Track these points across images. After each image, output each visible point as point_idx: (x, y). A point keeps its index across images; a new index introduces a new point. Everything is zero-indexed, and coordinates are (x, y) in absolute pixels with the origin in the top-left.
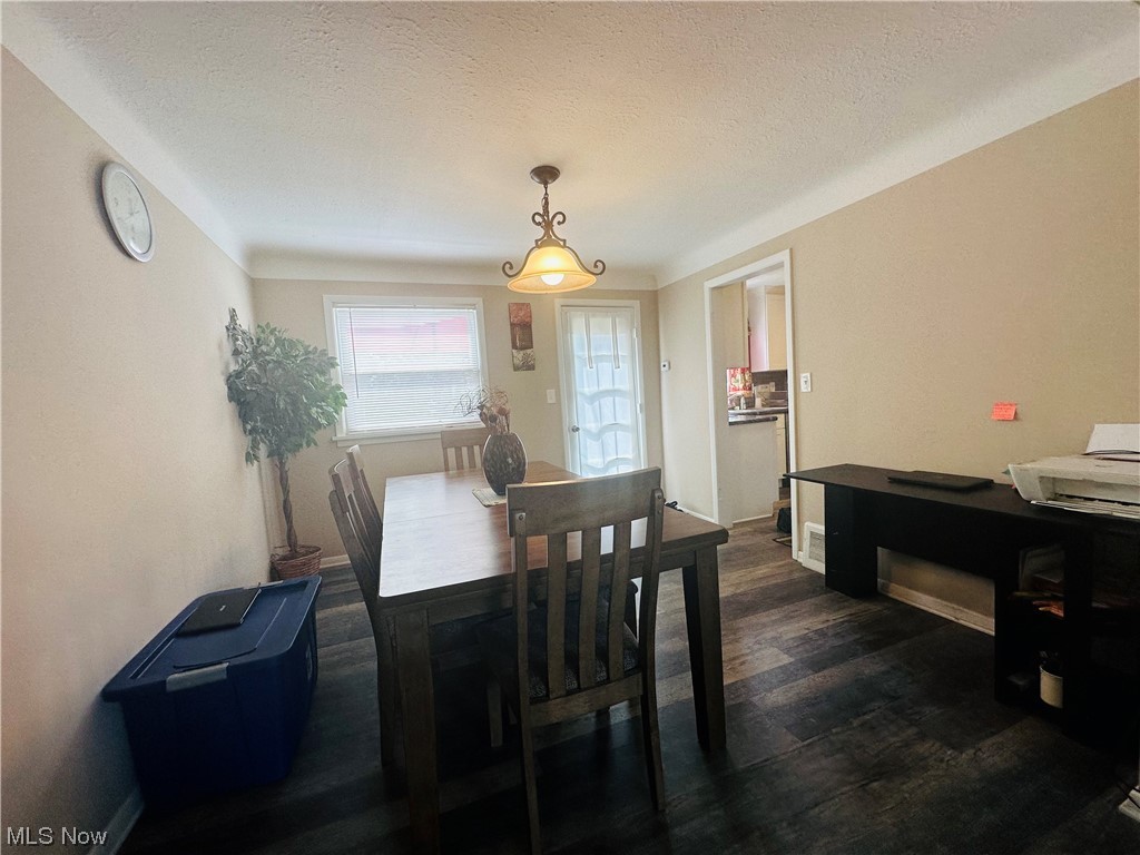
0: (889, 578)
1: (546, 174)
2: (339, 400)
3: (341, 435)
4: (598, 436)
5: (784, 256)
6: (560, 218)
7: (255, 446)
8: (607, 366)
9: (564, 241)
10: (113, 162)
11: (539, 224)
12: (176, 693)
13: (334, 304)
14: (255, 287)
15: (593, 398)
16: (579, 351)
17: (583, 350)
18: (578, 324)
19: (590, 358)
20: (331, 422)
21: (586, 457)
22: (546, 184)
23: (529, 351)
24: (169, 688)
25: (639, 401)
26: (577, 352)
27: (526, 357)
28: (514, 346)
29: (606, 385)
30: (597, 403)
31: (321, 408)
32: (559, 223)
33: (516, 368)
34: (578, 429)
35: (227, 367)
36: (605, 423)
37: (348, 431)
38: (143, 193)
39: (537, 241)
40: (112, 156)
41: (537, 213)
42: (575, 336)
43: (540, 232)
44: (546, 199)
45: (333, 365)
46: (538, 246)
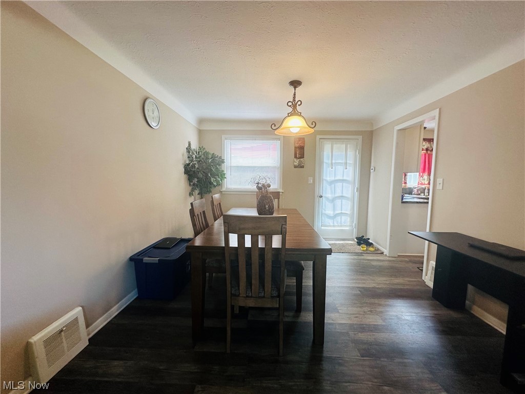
0: (474, 302)
1: (295, 84)
2: (223, 176)
3: (224, 189)
4: (333, 200)
5: (436, 113)
6: (299, 103)
7: (193, 190)
8: (340, 168)
9: (301, 113)
10: (149, 98)
11: (290, 106)
12: (146, 263)
13: (226, 139)
14: (200, 133)
15: (331, 183)
16: (326, 160)
17: (328, 160)
18: (327, 147)
19: (332, 164)
20: (219, 184)
21: (325, 210)
22: (295, 88)
23: (302, 159)
24: (144, 261)
25: (357, 185)
26: (325, 160)
27: (300, 163)
28: (296, 157)
29: (339, 177)
30: (333, 185)
31: (216, 178)
32: (299, 105)
33: (295, 167)
34: (321, 197)
35: (185, 161)
36: (337, 195)
37: (227, 188)
38: (158, 105)
39: (288, 114)
40: (149, 96)
41: (289, 102)
42: (325, 153)
43: (290, 110)
44: (295, 95)
45: (223, 162)
46: (288, 116)
